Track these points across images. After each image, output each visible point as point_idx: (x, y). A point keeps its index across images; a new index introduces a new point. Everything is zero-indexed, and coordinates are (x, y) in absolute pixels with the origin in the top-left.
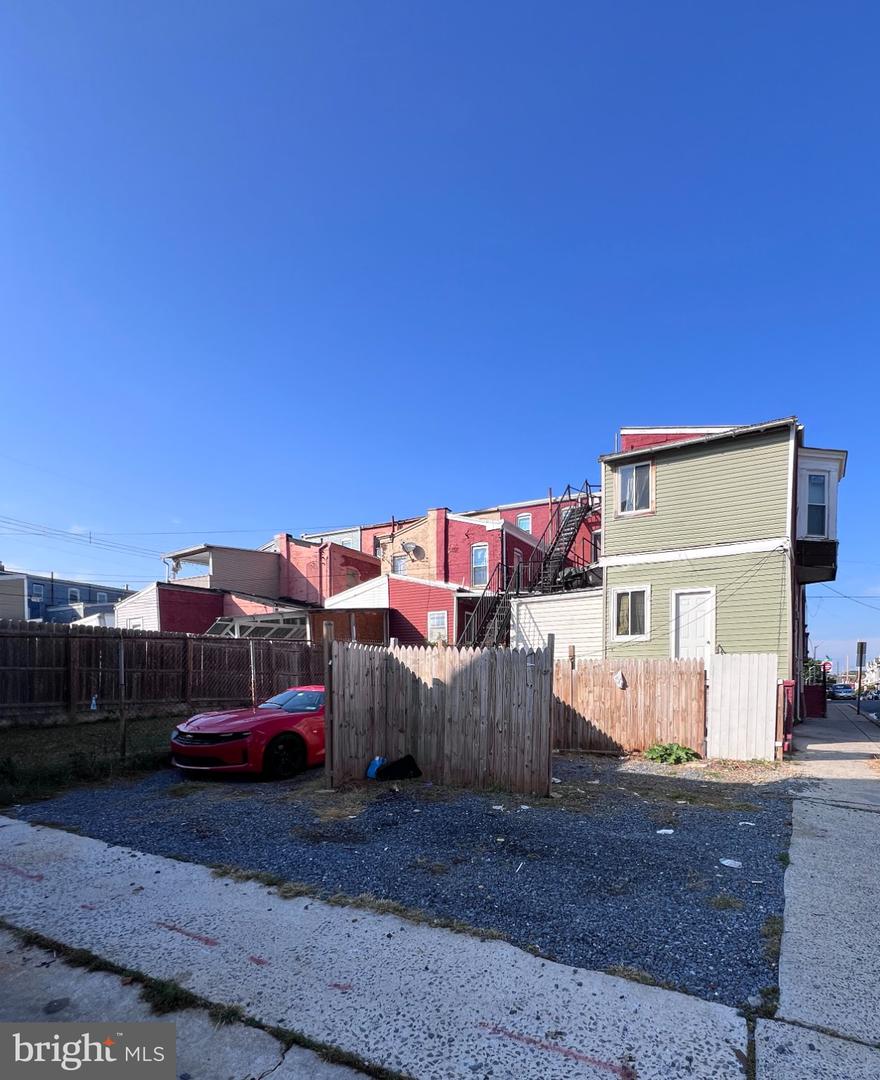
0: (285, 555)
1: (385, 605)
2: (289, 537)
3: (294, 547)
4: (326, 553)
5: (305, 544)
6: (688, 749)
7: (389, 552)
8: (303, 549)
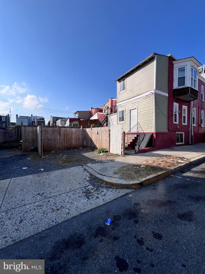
1: (97, 119)
2: (92, 108)
3: (92, 110)
4: (96, 110)
5: (94, 109)
6: (106, 150)
7: (104, 108)
8: (93, 110)
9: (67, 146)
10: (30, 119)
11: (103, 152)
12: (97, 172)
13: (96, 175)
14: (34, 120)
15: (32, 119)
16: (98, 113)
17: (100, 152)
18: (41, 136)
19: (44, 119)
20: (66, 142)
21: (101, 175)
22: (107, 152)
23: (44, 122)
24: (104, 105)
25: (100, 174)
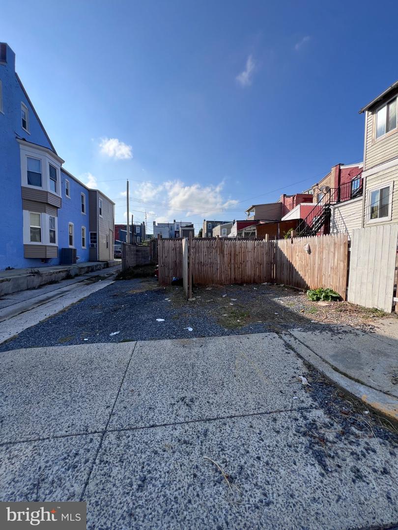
0: (283, 203)
1: (299, 218)
2: (285, 195)
3: (286, 199)
4: (295, 198)
5: (289, 197)
6: (335, 293)
7: (316, 192)
8: (288, 199)
9: (235, 279)
10: (171, 227)
11: (326, 298)
12: (327, 362)
13: (328, 374)
14: (178, 228)
15: (176, 227)
16: (302, 204)
17: (318, 299)
18: (188, 257)
19: (192, 226)
20: (233, 269)
21: (345, 375)
22: (340, 299)
23: (193, 231)
24: (317, 185)
25: (341, 373)
